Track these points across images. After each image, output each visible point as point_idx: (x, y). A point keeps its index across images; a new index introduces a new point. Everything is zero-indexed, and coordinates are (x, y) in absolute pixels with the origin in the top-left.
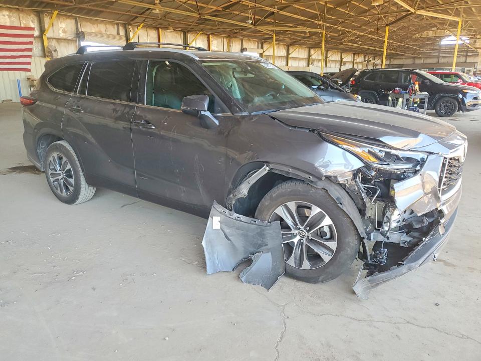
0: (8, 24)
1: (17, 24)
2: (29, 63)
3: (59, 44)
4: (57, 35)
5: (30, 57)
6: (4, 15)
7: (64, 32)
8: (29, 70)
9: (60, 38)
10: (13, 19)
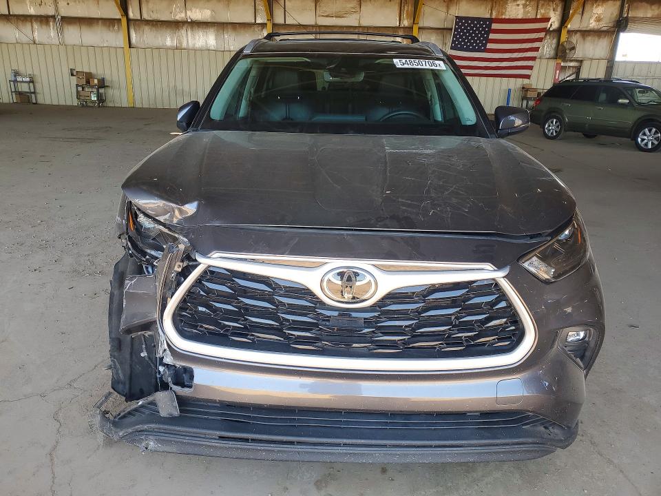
0: (520, 17)
1: (531, 15)
2: (530, 68)
3: (584, 39)
4: (586, 25)
5: (533, 59)
6: (518, 5)
7: (599, 20)
8: (528, 77)
9: (588, 29)
10: (529, 9)
